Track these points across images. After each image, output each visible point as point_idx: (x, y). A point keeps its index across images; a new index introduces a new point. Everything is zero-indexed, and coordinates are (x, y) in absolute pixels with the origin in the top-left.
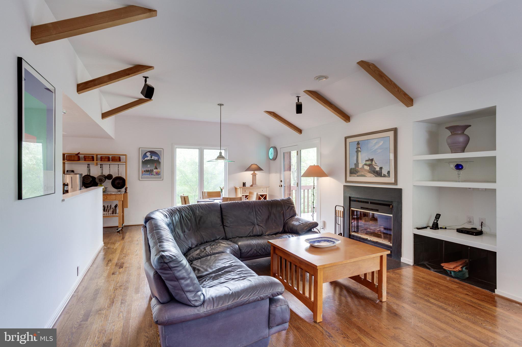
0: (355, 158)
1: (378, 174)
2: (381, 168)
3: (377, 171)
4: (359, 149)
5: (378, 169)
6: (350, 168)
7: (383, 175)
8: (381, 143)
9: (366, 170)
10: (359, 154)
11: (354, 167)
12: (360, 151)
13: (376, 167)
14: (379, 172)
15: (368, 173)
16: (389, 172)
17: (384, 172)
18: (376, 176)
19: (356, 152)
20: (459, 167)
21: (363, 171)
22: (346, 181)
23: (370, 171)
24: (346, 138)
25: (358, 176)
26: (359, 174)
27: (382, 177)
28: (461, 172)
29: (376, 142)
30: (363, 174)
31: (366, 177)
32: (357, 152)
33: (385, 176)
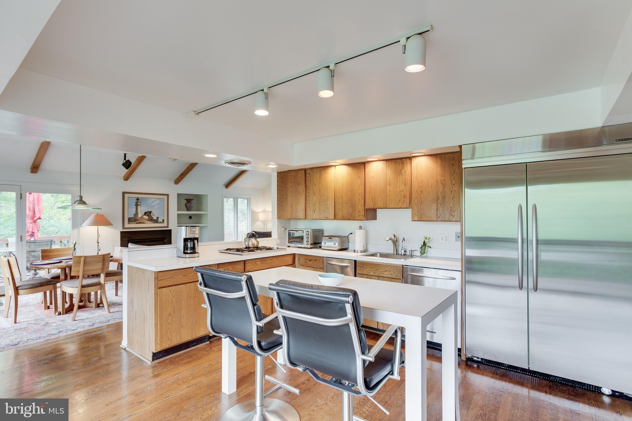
0: (135, 209)
1: (156, 221)
2: (158, 218)
3: (155, 220)
4: (139, 203)
5: (155, 218)
6: (129, 217)
7: (159, 222)
8: (158, 202)
9: (144, 219)
10: (139, 207)
11: (133, 216)
12: (140, 205)
13: (154, 217)
14: (156, 220)
15: (147, 221)
16: (163, 220)
17: (160, 220)
18: (154, 223)
19: (135, 205)
20: (190, 217)
21: (142, 220)
22: (124, 228)
23: (149, 219)
24: (124, 193)
25: (137, 223)
26: (138, 222)
27: (158, 223)
28: (191, 220)
29: (154, 201)
30: (142, 221)
31: (145, 223)
32: (137, 205)
33: (160, 222)
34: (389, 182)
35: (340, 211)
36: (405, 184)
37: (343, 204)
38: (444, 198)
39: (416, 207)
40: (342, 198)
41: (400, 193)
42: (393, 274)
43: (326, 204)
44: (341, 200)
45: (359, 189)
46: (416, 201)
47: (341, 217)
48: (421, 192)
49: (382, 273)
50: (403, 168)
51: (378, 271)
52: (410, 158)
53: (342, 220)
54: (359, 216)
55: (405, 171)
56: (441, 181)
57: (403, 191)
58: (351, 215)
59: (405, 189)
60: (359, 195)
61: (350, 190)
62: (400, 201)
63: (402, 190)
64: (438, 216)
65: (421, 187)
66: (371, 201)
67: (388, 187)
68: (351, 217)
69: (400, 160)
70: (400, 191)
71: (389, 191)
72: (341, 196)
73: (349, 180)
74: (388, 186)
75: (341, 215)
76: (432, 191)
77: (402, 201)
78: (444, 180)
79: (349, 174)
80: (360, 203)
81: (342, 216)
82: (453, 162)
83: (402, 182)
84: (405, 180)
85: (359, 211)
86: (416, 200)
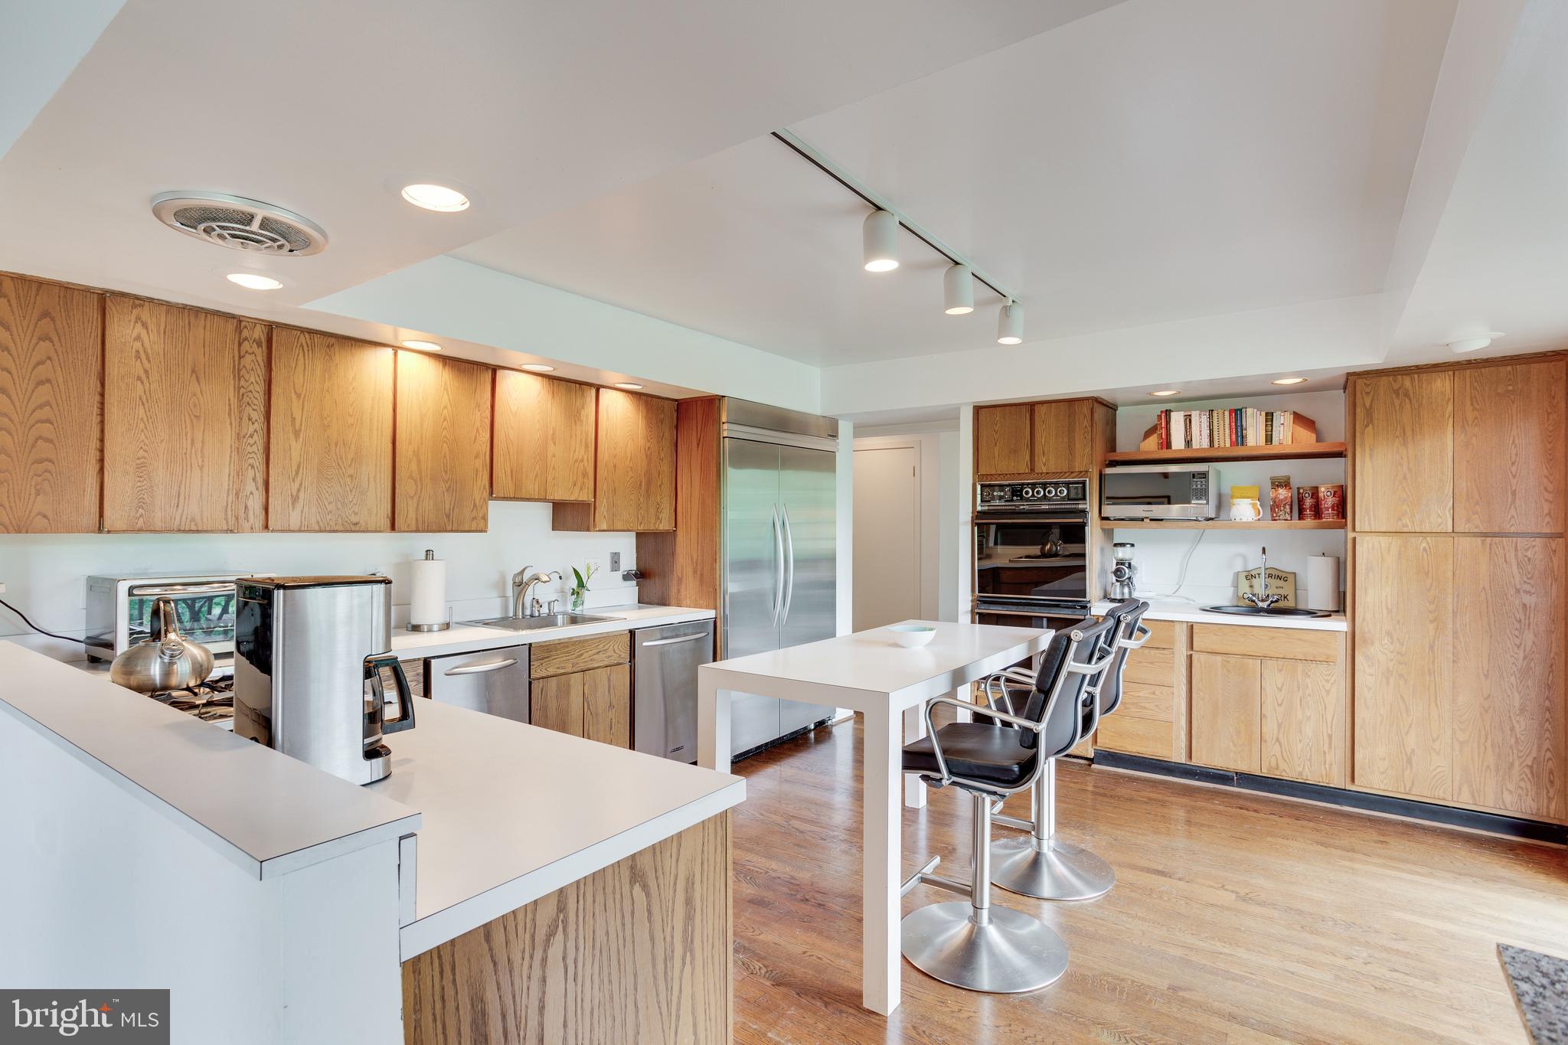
34: (554, 434)
35: (410, 502)
36: (587, 446)
37: (421, 479)
38: (649, 482)
39: (605, 500)
40: (419, 461)
41: (577, 464)
42: (613, 654)
43: (351, 476)
44: (414, 467)
45: (476, 439)
46: (605, 487)
47: (414, 520)
48: (615, 467)
49: (591, 660)
50: (583, 407)
51: (583, 657)
52: (598, 388)
53: (417, 531)
54: (474, 519)
55: (587, 415)
56: (645, 450)
57: (582, 461)
58: (448, 516)
59: (586, 457)
60: (476, 457)
61: (445, 437)
62: (575, 485)
63: (580, 457)
64: (640, 521)
65: (615, 456)
66: (510, 478)
67: (552, 449)
68: (449, 521)
69: (578, 385)
70: (576, 461)
71: (554, 456)
72: (416, 454)
73: (445, 407)
74: (551, 443)
75: (414, 517)
76: (631, 468)
77: (579, 485)
78: (649, 448)
79: (446, 389)
80: (479, 481)
81: (417, 519)
82: (662, 416)
83: (581, 440)
84: (587, 435)
85: (475, 505)
86: (605, 485)
